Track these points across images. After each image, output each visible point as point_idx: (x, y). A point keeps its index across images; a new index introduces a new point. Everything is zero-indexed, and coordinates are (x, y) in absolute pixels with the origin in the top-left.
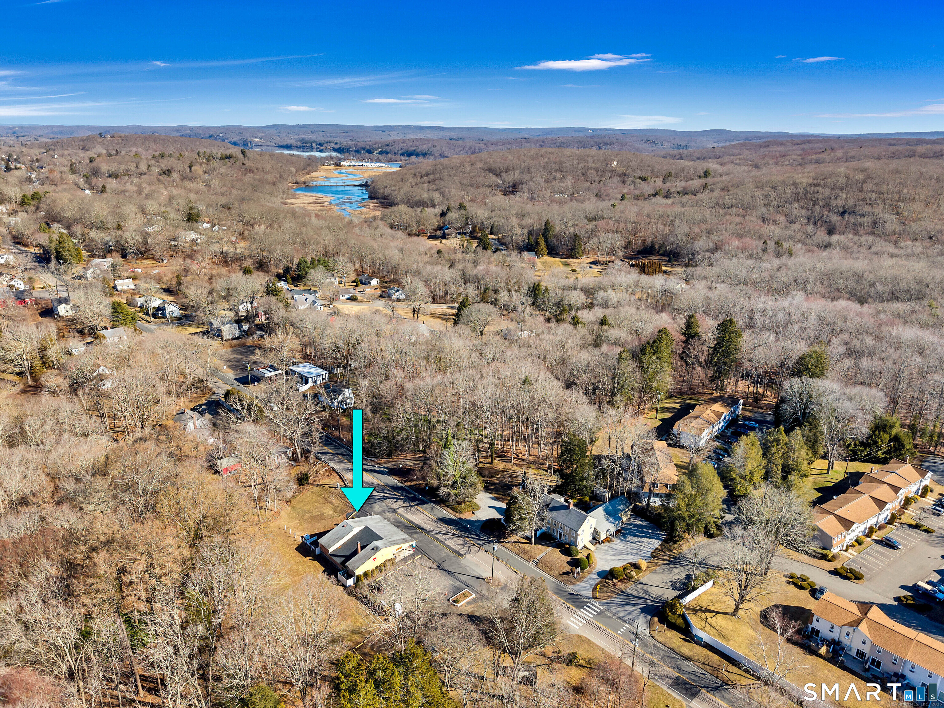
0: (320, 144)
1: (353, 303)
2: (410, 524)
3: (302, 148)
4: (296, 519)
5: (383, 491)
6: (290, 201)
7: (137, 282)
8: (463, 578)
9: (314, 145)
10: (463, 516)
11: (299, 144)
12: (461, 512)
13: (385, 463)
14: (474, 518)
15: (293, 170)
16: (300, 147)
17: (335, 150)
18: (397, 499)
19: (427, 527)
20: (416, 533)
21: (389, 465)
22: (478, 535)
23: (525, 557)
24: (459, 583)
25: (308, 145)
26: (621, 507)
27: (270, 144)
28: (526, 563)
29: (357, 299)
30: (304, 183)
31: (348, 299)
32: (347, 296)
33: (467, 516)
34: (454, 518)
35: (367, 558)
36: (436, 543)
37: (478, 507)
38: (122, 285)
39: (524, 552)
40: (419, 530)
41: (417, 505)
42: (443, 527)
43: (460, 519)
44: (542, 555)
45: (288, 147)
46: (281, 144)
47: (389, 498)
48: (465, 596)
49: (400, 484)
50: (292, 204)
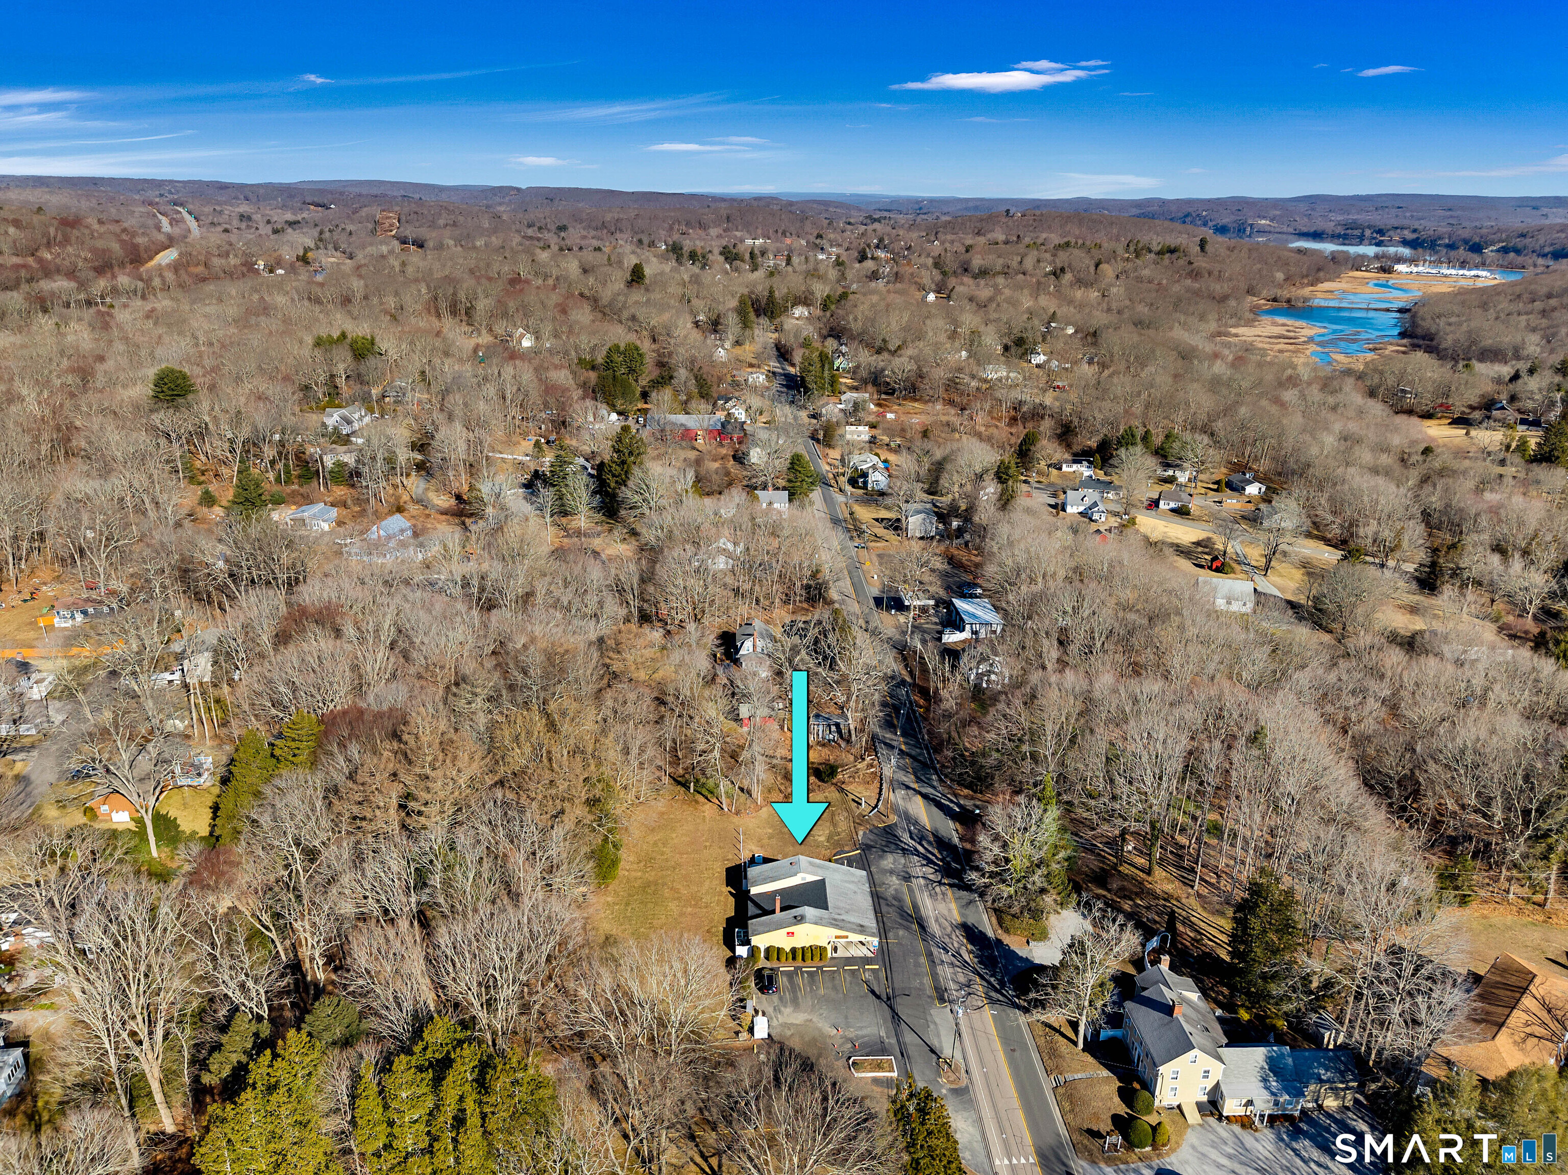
0: (1381, 232)
1: (1177, 519)
2: (911, 911)
3: (1343, 238)
4: (772, 826)
5: (921, 839)
6: (1233, 331)
7: (874, 432)
8: (909, 1038)
9: (1368, 233)
10: (1007, 940)
11: (1340, 230)
12: (1007, 931)
13: (966, 797)
14: (1022, 952)
15: (1280, 276)
16: (1339, 236)
17: (1405, 243)
18: (930, 861)
19: (934, 927)
20: (907, 928)
21: (968, 804)
22: (1002, 983)
23: (1049, 1063)
24: (893, 1041)
25: (1357, 232)
26: (1325, 1075)
27: (1285, 229)
28: (1041, 1073)
29: (1188, 513)
30: (1289, 301)
31: (1173, 510)
32: (1173, 505)
33: (1015, 943)
34: (990, 934)
35: (779, 926)
36: (923, 960)
37: (1043, 936)
38: (852, 433)
39: (1053, 1053)
40: (915, 927)
41: (951, 885)
42: (958, 941)
43: (999, 942)
44: (1079, 1076)
45: (1317, 236)
46: (1305, 230)
47: (918, 854)
48: (879, 1067)
49: (956, 840)
50: (1236, 335)
